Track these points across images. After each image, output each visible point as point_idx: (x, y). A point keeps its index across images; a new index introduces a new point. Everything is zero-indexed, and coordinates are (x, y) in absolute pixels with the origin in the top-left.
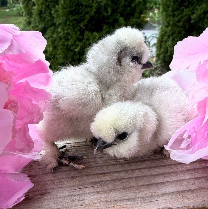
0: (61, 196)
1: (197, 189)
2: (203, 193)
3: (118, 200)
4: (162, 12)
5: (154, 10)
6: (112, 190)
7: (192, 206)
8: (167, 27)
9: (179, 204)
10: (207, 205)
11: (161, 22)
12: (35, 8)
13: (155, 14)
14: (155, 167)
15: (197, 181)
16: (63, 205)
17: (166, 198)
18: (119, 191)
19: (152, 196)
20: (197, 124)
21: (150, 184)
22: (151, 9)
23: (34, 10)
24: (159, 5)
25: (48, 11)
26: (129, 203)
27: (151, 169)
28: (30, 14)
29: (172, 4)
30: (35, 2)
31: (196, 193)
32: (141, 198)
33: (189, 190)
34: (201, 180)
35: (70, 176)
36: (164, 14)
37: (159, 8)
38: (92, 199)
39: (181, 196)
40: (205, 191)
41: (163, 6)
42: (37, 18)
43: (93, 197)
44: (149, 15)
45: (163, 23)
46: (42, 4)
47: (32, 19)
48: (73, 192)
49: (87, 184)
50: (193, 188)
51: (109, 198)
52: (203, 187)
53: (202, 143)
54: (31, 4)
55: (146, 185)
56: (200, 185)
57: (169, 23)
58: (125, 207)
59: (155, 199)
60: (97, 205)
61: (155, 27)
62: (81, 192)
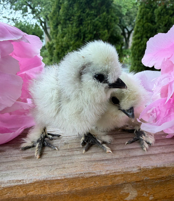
0: (55, 156)
1: (159, 153)
2: (164, 156)
3: (98, 160)
4: (132, 58)
5: (127, 56)
6: (94, 153)
7: (156, 165)
8: (134, 66)
9: (146, 164)
10: (167, 165)
11: (131, 63)
12: (55, 51)
13: (127, 58)
14: (127, 138)
15: (159, 148)
16: (55, 163)
17: (136, 159)
18: (100, 154)
19: (125, 158)
20: (161, 104)
21: (123, 150)
22: (125, 56)
23: (54, 52)
24: (130, 53)
25: (63, 53)
26: (107, 162)
27: (124, 139)
28: (52, 55)
29: (137, 52)
30: (55, 48)
31: (158, 156)
32: (116, 159)
33: (153, 154)
34: (161, 147)
35: (63, 143)
36: (133, 58)
37: (130, 55)
38: (78, 159)
39: (147, 158)
40: (165, 155)
41: (132, 54)
42: (56, 57)
43: (79, 158)
44: (124, 59)
45: (132, 64)
46: (59, 49)
47: (53, 58)
48: (64, 154)
49: (75, 148)
50: (156, 153)
51: (92, 159)
52: (164, 152)
53: (164, 118)
54: (53, 49)
55: (120, 150)
56: (161, 151)
57: (135, 64)
58: (104, 165)
59: (127, 160)
60: (82, 163)
61: (127, 66)
62: (70, 154)
